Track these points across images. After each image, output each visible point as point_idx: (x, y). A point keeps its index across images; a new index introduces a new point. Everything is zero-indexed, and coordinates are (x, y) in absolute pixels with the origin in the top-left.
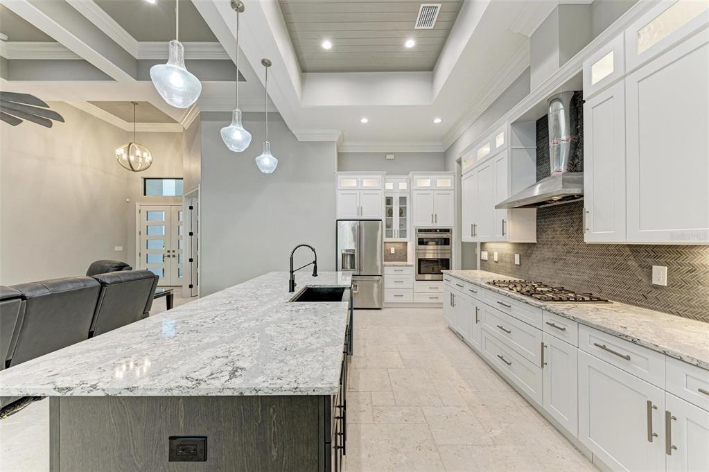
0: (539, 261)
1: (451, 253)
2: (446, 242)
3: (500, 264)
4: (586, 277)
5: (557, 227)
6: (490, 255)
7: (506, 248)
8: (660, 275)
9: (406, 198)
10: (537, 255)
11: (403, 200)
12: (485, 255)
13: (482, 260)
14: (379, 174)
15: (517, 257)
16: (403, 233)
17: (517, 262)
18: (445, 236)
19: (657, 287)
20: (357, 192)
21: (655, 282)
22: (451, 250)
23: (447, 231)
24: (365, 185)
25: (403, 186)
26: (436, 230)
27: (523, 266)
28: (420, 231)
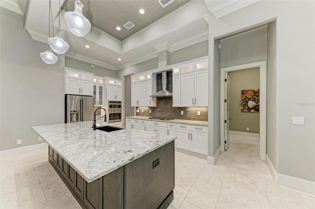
0: (157, 112)
1: (121, 111)
2: (120, 106)
3: (144, 113)
4: (169, 114)
5: (162, 103)
6: (140, 111)
7: (147, 108)
8: (182, 113)
9: (102, 87)
10: (156, 110)
11: (101, 88)
12: (138, 111)
13: (136, 113)
14: (92, 74)
15: (150, 111)
16: (101, 103)
17: (150, 112)
18: (119, 104)
19: (182, 115)
20: (79, 81)
21: (181, 114)
22: (121, 110)
23: (120, 102)
24: (83, 78)
25: (101, 82)
26: (116, 102)
27: (152, 114)
28: (110, 102)
